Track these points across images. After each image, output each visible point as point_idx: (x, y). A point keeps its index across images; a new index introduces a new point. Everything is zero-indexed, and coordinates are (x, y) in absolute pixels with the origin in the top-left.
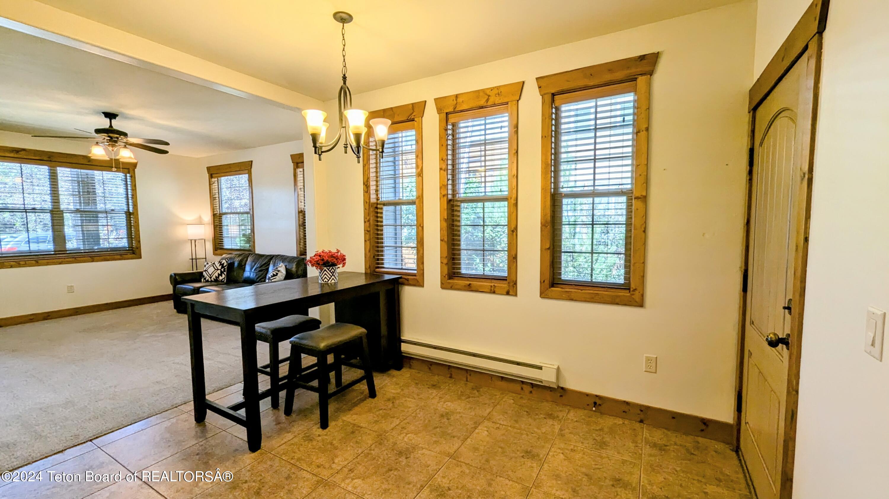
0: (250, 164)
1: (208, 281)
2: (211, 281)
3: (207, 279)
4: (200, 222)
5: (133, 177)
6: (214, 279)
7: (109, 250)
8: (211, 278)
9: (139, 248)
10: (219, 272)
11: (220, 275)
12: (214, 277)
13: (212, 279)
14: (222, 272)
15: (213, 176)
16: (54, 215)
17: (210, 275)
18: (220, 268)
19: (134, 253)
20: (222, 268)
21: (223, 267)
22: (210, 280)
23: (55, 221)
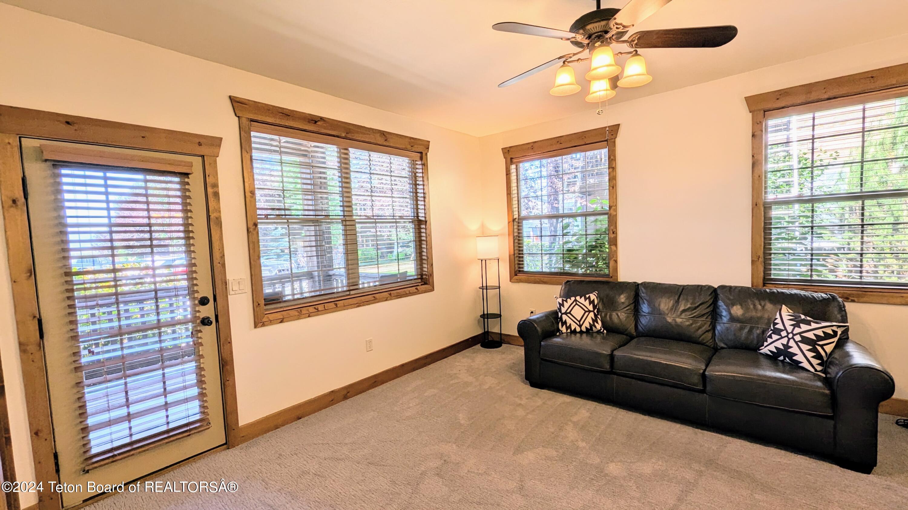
0: (615, 129)
1: (574, 332)
2: (581, 332)
3: (573, 328)
4: (484, 233)
5: (425, 165)
6: (586, 328)
7: (399, 280)
8: (580, 326)
9: (431, 275)
10: (592, 314)
11: (595, 321)
12: (586, 325)
13: (584, 329)
14: (596, 316)
15: (514, 161)
16: (348, 228)
17: (579, 321)
18: (591, 308)
19: (425, 284)
20: (594, 309)
21: (594, 307)
22: (578, 329)
23: (349, 237)
